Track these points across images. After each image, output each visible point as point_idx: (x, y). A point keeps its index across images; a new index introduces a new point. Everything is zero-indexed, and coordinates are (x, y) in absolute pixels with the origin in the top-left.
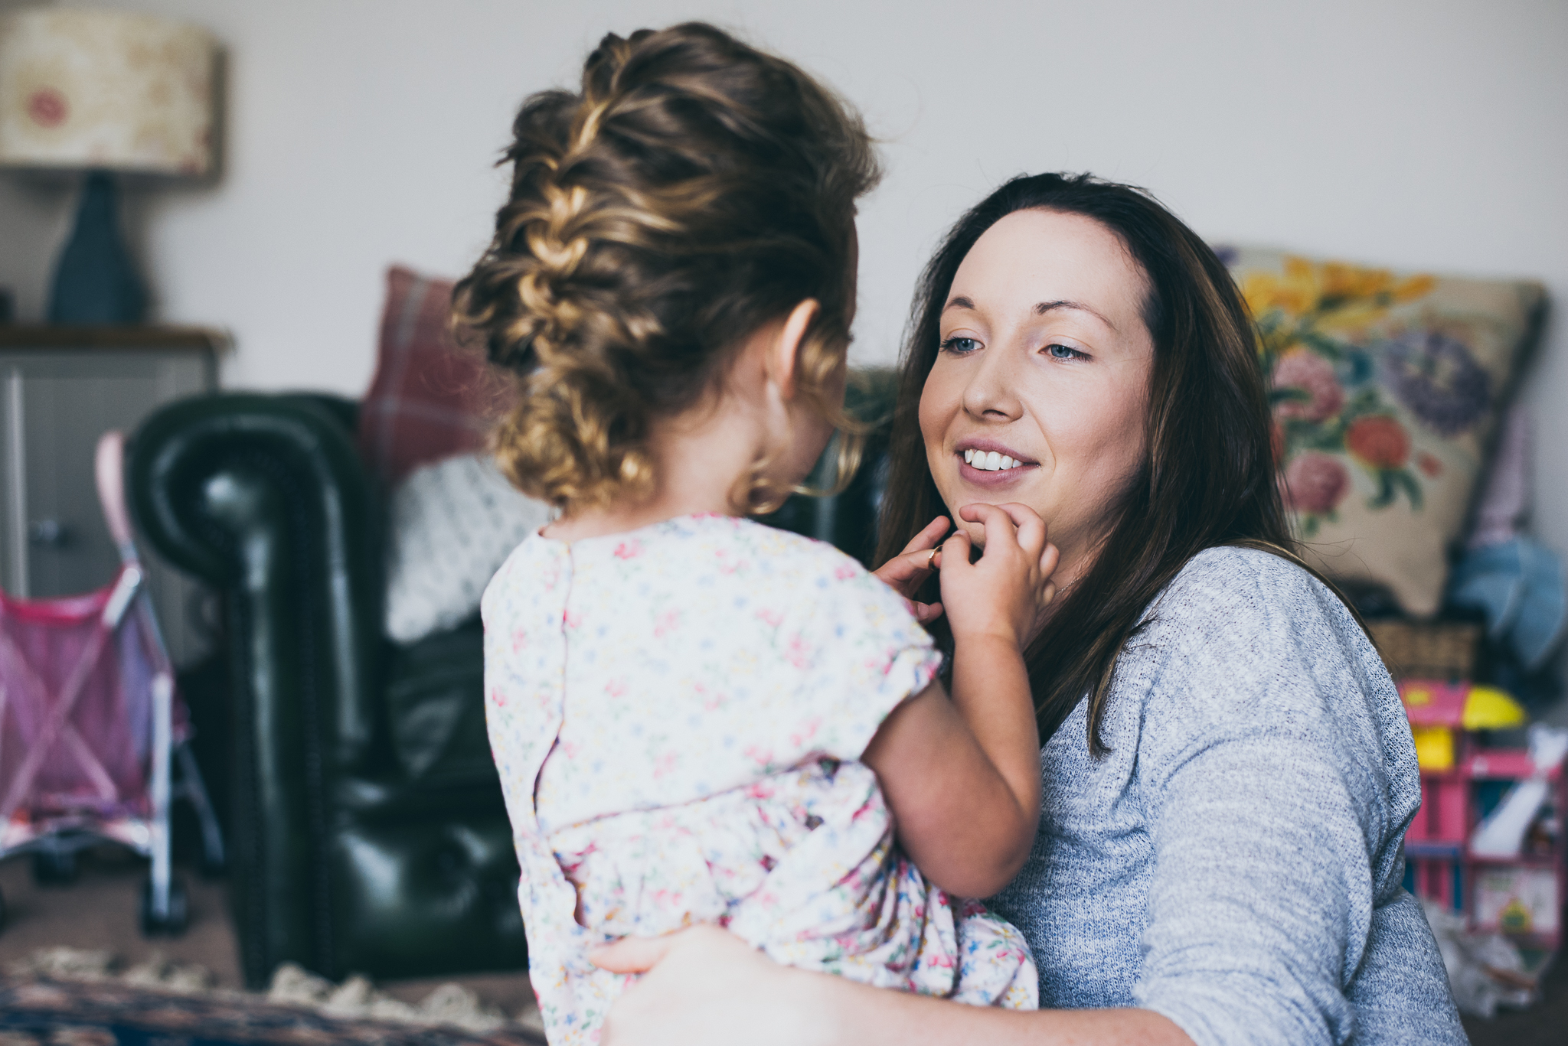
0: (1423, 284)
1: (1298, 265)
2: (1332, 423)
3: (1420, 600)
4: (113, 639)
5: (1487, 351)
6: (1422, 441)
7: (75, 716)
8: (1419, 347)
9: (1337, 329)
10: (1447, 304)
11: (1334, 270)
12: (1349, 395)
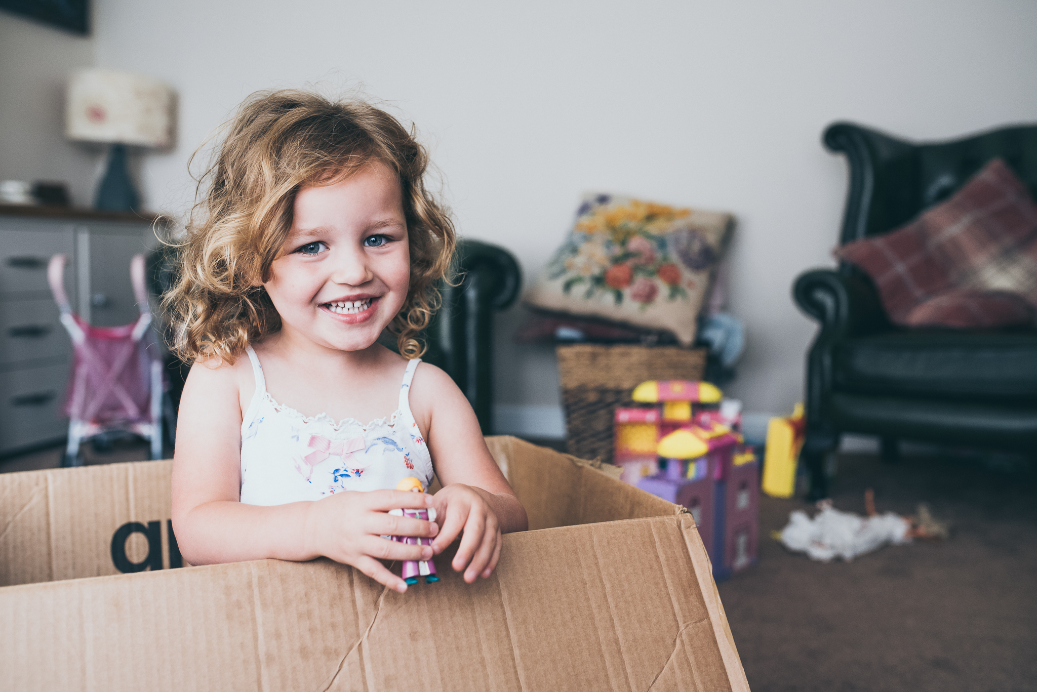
0: (685, 213)
1: (636, 203)
2: (651, 268)
3: (686, 336)
4: (137, 347)
5: (712, 239)
6: (687, 275)
7: (120, 379)
8: (685, 235)
9: (654, 228)
10: (697, 221)
11: (651, 206)
12: (659, 255)
